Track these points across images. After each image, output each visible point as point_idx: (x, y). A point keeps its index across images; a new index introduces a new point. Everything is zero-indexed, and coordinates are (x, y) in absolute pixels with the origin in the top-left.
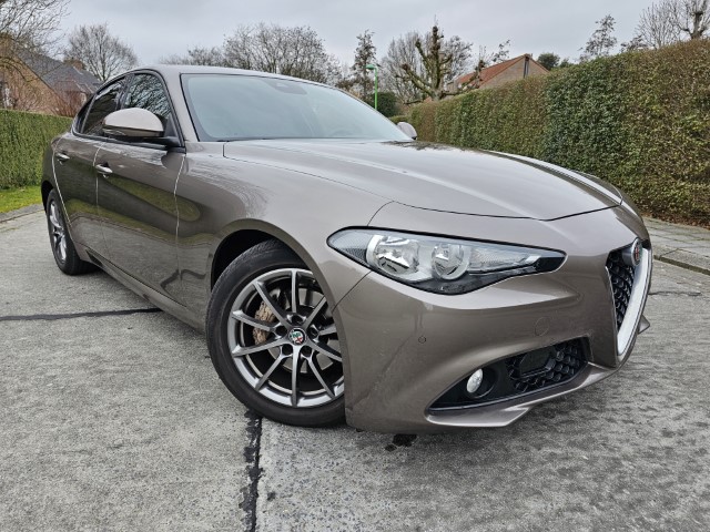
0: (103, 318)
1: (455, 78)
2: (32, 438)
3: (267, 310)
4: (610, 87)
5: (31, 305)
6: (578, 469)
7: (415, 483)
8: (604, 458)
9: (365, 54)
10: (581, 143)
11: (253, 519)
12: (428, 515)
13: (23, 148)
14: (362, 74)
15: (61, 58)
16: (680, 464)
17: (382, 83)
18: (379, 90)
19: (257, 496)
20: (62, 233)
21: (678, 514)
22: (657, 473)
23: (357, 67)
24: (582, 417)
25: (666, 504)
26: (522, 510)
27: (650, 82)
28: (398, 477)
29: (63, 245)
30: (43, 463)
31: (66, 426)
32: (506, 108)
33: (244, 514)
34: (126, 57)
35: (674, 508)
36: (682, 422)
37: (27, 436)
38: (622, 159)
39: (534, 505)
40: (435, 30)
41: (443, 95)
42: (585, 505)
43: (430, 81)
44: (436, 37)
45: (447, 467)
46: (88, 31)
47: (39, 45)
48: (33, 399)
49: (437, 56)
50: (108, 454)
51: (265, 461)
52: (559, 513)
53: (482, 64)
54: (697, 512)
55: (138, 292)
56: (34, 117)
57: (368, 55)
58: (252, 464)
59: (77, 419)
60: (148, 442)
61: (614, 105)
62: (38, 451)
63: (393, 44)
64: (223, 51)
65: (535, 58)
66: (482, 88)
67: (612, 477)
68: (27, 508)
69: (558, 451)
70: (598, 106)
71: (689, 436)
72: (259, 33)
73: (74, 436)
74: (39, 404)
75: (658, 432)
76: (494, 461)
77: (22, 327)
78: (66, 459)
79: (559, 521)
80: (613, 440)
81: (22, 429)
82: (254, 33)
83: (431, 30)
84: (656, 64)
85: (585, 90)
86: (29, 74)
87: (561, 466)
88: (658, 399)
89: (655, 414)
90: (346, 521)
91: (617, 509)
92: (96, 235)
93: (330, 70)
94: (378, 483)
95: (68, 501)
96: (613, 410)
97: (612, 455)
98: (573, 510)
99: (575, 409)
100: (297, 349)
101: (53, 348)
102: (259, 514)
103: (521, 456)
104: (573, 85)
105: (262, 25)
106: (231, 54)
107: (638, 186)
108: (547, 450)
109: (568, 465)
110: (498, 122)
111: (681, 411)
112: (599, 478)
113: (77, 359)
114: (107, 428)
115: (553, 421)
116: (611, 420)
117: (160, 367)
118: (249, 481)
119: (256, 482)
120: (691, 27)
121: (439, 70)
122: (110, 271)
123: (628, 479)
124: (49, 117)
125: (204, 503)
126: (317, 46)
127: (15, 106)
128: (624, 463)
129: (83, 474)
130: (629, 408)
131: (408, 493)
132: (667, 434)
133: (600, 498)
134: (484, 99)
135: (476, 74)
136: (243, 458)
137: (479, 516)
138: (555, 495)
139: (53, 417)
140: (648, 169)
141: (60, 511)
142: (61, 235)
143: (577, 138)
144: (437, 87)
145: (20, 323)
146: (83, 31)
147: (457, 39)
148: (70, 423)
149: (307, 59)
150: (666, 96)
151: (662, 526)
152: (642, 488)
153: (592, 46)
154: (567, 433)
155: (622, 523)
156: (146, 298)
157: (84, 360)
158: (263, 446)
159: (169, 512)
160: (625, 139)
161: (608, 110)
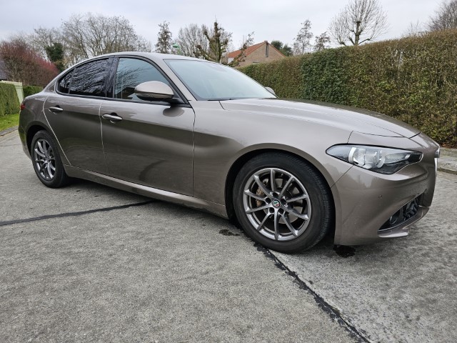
3: (261, 189)
4: (338, 65)
9: (165, 36)
10: (323, 95)
14: (163, 50)
23: (160, 44)
32: (275, 75)
36: (452, 230)
40: (216, 24)
44: (216, 29)
49: (218, 41)
53: (245, 46)
57: (167, 37)
58: (287, 271)
61: (342, 75)
63: (181, 31)
64: (62, 30)
65: (270, 42)
70: (332, 76)
72: (87, 19)
82: (84, 19)
83: (213, 25)
85: (324, 66)
97: (436, 246)
100: (276, 210)
102: (314, 290)
104: (317, 62)
105: (89, 13)
106: (67, 33)
111: (448, 225)
119: (297, 277)
120: (355, 30)
121: (220, 50)
126: (130, 29)
134: (261, 69)
135: (242, 53)
136: (279, 269)
142: (46, 162)
143: (321, 93)
149: (123, 38)
150: (370, 70)
153: (300, 37)
158: (283, 262)
160: (348, 94)
161: (339, 77)
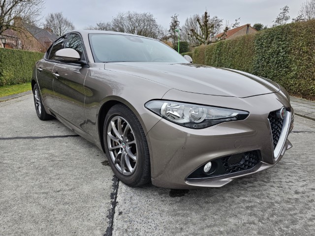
0: (56, 139)
1: (215, 35)
2: (23, 187)
4: (284, 39)
5: (26, 132)
6: (254, 206)
7: (182, 210)
8: (267, 202)
9: (175, 24)
10: (270, 64)
11: (112, 222)
12: (187, 223)
13: (25, 66)
14: (173, 34)
15: (42, 27)
16: (301, 205)
17: (182, 38)
18: (181, 41)
19: (115, 213)
20: (40, 102)
21: (297, 227)
22: (290, 209)
23: (171, 30)
24: (259, 184)
25: (292, 222)
26: (228, 223)
27: (302, 36)
28: (175, 207)
29: (40, 108)
30: (27, 197)
31: (37, 182)
32: (236, 49)
33: (109, 220)
34: (70, 27)
35: (296, 224)
36: (305, 188)
37: (21, 186)
38: (288, 71)
39: (233, 221)
40: (206, 13)
41: (209, 43)
42: (256, 222)
43: (204, 37)
44: (206, 17)
45: (196, 204)
46: (54, 16)
47: (33, 22)
48: (24, 171)
49: (206, 25)
50: (54, 194)
51: (119, 199)
52: (244, 224)
53: (227, 29)
54: (306, 226)
55: (70, 128)
56: (30, 53)
58: (113, 200)
59: (42, 180)
60: (71, 190)
61: (286, 47)
62: (25, 192)
63: (187, 20)
64: (112, 24)
65: (252, 26)
66: (226, 40)
67: (269, 210)
68: (20, 215)
69: (247, 199)
70: (278, 48)
71: (307, 194)
72: (128, 15)
73: (41, 187)
74: (27, 173)
75: (293, 192)
76: (218, 202)
77: (22, 141)
78: (36, 196)
79: (244, 228)
80: (272, 194)
81: (19, 183)
82: (125, 16)
83: (204, 13)
84: (305, 28)
85: (272, 40)
86: (28, 34)
87: (247, 205)
88: (295, 178)
89: (293, 184)
90: (151, 224)
91: (270, 223)
92: (54, 104)
93: (159, 32)
94: (166, 209)
95: (36, 213)
96: (274, 182)
97: (270, 201)
98: (250, 223)
99: (256, 181)
100: (123, 150)
101: (34, 150)
102: (115, 220)
103: (230, 200)
104: (267, 38)
105: (129, 12)
106: (115, 25)
107: (296, 84)
108: (242, 198)
109: (250, 204)
110: (233, 55)
111: (305, 183)
112: (264, 210)
113: (43, 156)
114: (55, 184)
115: (246, 186)
116: (272, 186)
117: (78, 159)
118: (111, 207)
119: (114, 207)
121: (207, 32)
122: (59, 119)
123: (276, 211)
124: (36, 53)
125: (92, 215)
126: (153, 21)
127: (22, 48)
128: (275, 204)
129: (43, 202)
130: (281, 182)
131: (179, 214)
132: (297, 193)
133: (263, 219)
134: (227, 44)
135: (224, 33)
136: (110, 198)
137: (209, 225)
138: (243, 217)
139: (33, 179)
140: (300, 76)
141: (33, 217)
142: (39, 103)
143: (268, 62)
144: (206, 39)
145: (21, 140)
146: (52, 15)
147: (216, 17)
148: (39, 181)
149: (148, 27)
150: (309, 43)
151: (289, 231)
152: (282, 215)
153: (278, 20)
154: (252, 191)
155: (272, 230)
156: (73, 130)
157: (46, 155)
158: (118, 193)
159: (77, 218)
160: (290, 62)
161: (282, 49)
